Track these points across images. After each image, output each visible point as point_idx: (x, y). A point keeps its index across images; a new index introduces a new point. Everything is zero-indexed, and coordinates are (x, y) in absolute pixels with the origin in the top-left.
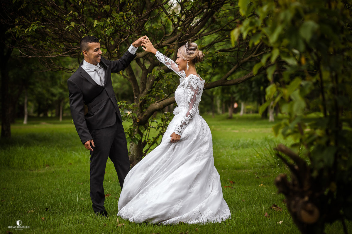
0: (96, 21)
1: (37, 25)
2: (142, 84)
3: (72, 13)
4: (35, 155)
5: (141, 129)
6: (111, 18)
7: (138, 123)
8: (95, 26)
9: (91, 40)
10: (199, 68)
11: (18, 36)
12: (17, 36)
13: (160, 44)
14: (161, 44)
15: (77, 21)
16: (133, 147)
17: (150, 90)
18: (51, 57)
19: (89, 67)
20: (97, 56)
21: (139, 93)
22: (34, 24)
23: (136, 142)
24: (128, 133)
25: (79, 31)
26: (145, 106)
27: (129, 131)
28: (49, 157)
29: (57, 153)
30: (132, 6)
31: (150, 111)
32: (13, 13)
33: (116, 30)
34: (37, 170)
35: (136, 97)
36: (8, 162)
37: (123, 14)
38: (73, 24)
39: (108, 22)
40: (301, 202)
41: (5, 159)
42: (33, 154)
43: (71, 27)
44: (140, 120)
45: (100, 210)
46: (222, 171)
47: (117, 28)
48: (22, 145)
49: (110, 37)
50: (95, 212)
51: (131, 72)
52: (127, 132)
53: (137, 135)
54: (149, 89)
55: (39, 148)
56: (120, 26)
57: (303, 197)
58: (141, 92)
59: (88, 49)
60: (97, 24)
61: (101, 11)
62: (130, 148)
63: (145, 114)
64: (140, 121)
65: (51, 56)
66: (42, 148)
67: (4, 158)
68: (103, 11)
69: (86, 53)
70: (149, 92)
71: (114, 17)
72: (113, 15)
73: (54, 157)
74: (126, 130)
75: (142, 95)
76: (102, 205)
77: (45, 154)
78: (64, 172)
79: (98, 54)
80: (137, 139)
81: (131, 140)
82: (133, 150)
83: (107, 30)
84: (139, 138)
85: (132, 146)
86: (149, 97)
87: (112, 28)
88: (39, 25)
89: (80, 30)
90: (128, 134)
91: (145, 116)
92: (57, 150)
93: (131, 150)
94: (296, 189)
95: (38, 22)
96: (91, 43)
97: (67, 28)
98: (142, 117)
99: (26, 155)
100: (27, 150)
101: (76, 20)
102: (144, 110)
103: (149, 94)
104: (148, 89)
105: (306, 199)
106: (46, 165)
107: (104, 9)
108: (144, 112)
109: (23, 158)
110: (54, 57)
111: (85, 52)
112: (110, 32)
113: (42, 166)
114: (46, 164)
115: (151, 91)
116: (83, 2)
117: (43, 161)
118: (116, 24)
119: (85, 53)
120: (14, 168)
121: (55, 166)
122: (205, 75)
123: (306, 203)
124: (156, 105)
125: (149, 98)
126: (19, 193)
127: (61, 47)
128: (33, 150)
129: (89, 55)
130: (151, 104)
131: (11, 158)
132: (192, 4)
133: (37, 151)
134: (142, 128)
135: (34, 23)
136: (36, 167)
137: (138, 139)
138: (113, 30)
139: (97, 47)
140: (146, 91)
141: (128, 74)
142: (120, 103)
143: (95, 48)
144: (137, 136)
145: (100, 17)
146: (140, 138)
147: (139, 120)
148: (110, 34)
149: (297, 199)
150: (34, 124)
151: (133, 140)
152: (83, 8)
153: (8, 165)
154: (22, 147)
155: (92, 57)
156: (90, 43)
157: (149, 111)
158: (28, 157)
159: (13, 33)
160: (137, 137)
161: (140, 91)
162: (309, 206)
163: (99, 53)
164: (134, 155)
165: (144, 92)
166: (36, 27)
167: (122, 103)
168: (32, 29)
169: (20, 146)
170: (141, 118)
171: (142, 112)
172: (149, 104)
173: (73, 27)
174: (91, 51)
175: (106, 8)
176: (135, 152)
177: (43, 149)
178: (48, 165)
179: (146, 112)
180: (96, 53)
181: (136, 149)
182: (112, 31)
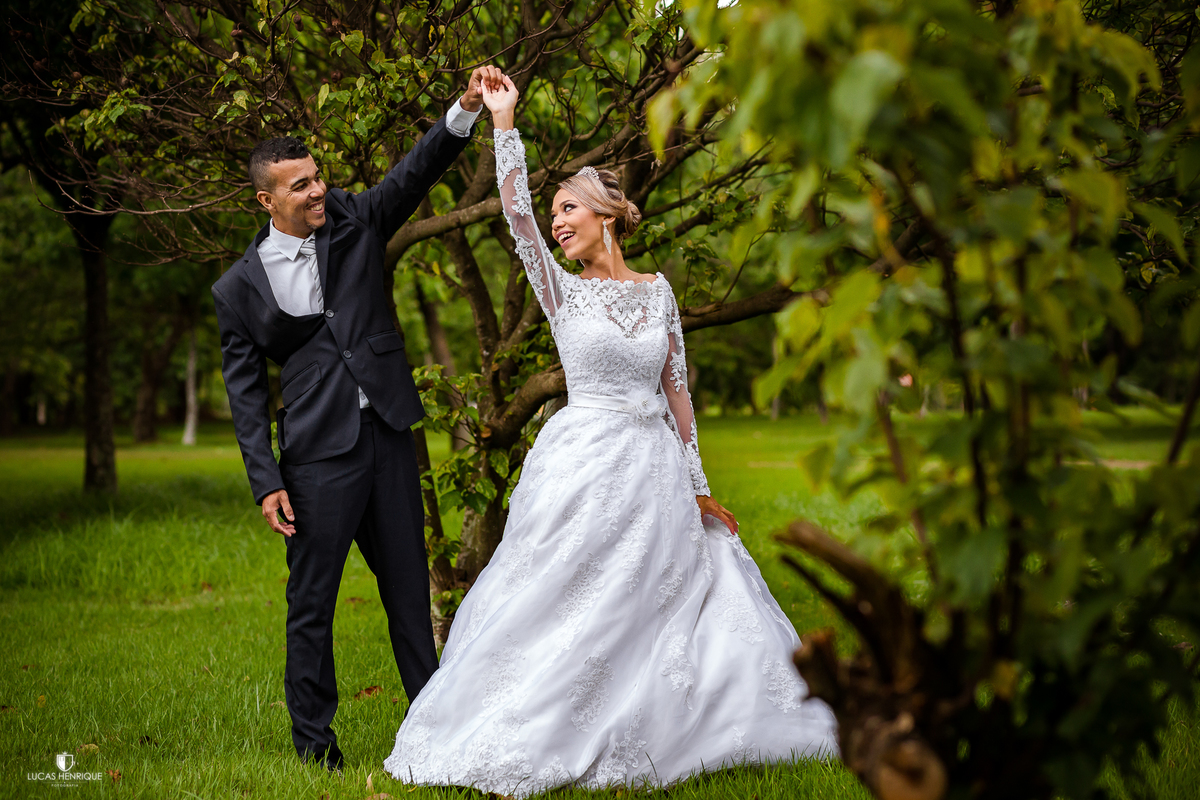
0: (323, 87)
1: (123, 103)
2: (509, 307)
3: (239, 60)
4: (167, 550)
5: (498, 462)
6: (369, 76)
7: (488, 442)
8: (321, 104)
9: (278, 154)
10: (693, 251)
11: (93, 145)
12: (88, 144)
13: (557, 168)
14: (560, 167)
15: (257, 88)
16: (473, 524)
17: (535, 326)
18: (172, 213)
19: (281, 246)
20: (307, 205)
21: (498, 338)
22: (114, 98)
23: (480, 505)
24: (454, 475)
25: (263, 124)
26: (515, 382)
27: (454, 470)
28: (215, 557)
29: (245, 544)
30: (443, 35)
31: (527, 400)
32: (43, 60)
33: (387, 116)
34: (168, 601)
35: (487, 351)
36: (75, 573)
37: (412, 63)
38: (241, 98)
39: (359, 88)
40: (884, 734)
41: (66, 562)
42: (162, 546)
43: (234, 107)
44: (494, 430)
45: (314, 743)
46: (793, 606)
47: (393, 113)
48: (126, 514)
49: (371, 142)
50: (300, 751)
51: (468, 266)
52: (448, 471)
53: (482, 484)
54: (531, 324)
55: (185, 527)
56: (401, 103)
57: (891, 716)
58: (503, 336)
59: (272, 184)
60: (327, 99)
61: (335, 53)
62: (464, 528)
63: (510, 412)
64: (493, 433)
65: (170, 210)
66: (196, 527)
67: (62, 560)
68: (339, 51)
69: (268, 200)
70: (530, 336)
71: (378, 71)
72: (373, 64)
73: (232, 556)
74: (447, 465)
75: (508, 343)
76: (321, 727)
77: (204, 548)
78: (253, 609)
79: (309, 196)
80: (482, 497)
81: (461, 501)
82: (472, 536)
83: (357, 117)
84: (487, 495)
85: (470, 522)
86: (529, 350)
87: (375, 112)
88: (131, 104)
89: (264, 120)
90: (453, 480)
91: (512, 417)
92: (245, 533)
93: (468, 536)
94: (869, 685)
95: (127, 94)
96: (277, 162)
97: (221, 111)
98: (501, 422)
99: (136, 549)
100: (143, 533)
101: (254, 83)
102: (508, 398)
103: (532, 342)
104: (526, 324)
105: (905, 723)
106: (204, 585)
107: (342, 43)
108: (508, 404)
109: (125, 561)
110: (181, 213)
111: (264, 195)
112: (367, 124)
113: (190, 588)
114: (201, 580)
115: (538, 330)
116: (271, 19)
117: (196, 570)
118: (387, 97)
119: (263, 198)
120: (92, 595)
121: (233, 588)
122: (713, 275)
123: (901, 738)
124: (546, 378)
125: (531, 355)
126: (71, 683)
127: (210, 177)
128: (161, 534)
129: (277, 204)
130: (531, 377)
131: (84, 558)
132: (654, 27)
133: (176, 537)
134: (500, 458)
135: (116, 97)
136: (169, 591)
137: (486, 498)
138: (378, 117)
139: (301, 175)
140: (519, 332)
141: (460, 273)
142: (422, 373)
143: (294, 180)
144: (484, 487)
145: (339, 75)
146: (492, 494)
147: (488, 430)
148: (367, 132)
149: (873, 722)
150: (217, 444)
151: (470, 500)
152: (274, 44)
153: (76, 584)
154: (128, 523)
155: (289, 210)
156: (273, 165)
157: (523, 400)
158: (143, 556)
159: (73, 132)
160: (482, 491)
161: (501, 332)
162: (910, 751)
163: (313, 195)
164: (477, 553)
165: (513, 336)
166: (120, 110)
167: (426, 373)
168: (107, 118)
169: (119, 519)
170: (496, 425)
171: (501, 404)
172: (525, 376)
173: (242, 109)
174: (282, 192)
175: (352, 43)
176: (479, 543)
177: (199, 528)
178: (210, 586)
179: (516, 402)
180: (301, 196)
181: (483, 533)
182: (375, 121)
